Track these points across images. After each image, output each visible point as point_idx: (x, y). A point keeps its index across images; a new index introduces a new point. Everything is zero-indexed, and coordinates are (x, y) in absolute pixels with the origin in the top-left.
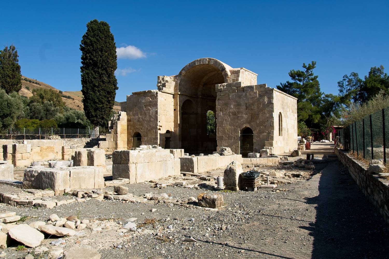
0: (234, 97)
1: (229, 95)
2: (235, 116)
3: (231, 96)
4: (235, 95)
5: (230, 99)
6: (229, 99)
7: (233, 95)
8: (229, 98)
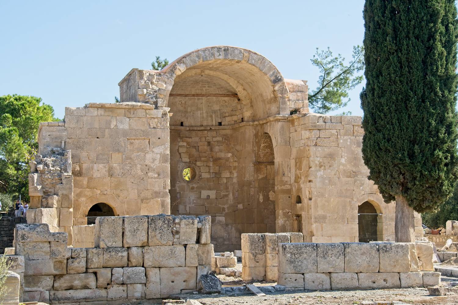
0: (349, 143)
1: (338, 138)
2: (350, 179)
3: (341, 141)
4: (349, 140)
5: (340, 146)
6: (338, 146)
7: (346, 140)
8: (338, 144)
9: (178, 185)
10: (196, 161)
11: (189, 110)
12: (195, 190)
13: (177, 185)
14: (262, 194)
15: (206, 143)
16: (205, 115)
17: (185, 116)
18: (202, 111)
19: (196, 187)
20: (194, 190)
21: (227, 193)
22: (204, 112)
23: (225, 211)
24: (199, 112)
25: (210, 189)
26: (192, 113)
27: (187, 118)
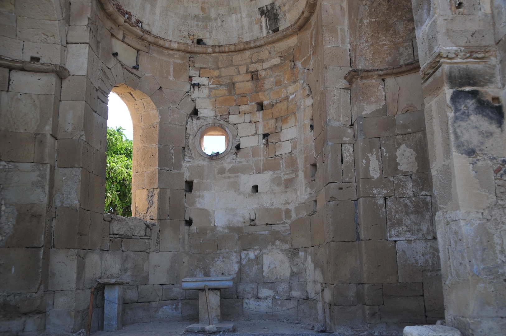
9: (188, 164)
10: (229, 114)
11: (213, 14)
12: (227, 174)
13: (184, 164)
14: (377, 154)
15: (249, 77)
16: (246, 21)
17: (206, 27)
18: (239, 15)
19: (229, 170)
20: (224, 175)
21: (293, 175)
22: (244, 15)
23: (290, 217)
24: (234, 17)
25: (258, 172)
26: (219, 21)
27: (211, 32)
